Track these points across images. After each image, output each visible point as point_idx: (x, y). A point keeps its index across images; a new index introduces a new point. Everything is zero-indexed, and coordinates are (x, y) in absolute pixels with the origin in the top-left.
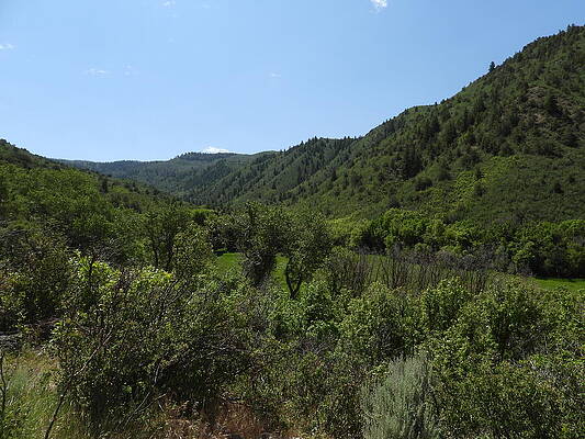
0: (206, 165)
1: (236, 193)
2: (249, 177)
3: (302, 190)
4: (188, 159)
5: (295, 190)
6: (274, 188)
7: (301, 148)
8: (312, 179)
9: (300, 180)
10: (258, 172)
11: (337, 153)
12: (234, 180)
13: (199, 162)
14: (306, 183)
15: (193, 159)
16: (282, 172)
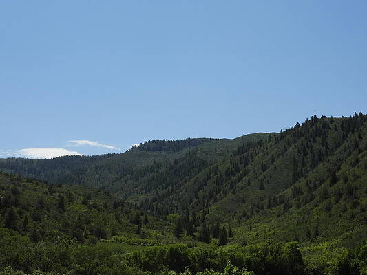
0: (172, 157)
1: (212, 196)
2: (229, 174)
3: (298, 191)
4: (149, 149)
5: (288, 192)
6: (262, 188)
7: (295, 133)
8: (312, 176)
9: (297, 177)
10: (241, 167)
11: (345, 137)
12: (209, 178)
13: (163, 153)
14: (303, 181)
15: (155, 150)
16: (272, 167)
